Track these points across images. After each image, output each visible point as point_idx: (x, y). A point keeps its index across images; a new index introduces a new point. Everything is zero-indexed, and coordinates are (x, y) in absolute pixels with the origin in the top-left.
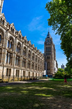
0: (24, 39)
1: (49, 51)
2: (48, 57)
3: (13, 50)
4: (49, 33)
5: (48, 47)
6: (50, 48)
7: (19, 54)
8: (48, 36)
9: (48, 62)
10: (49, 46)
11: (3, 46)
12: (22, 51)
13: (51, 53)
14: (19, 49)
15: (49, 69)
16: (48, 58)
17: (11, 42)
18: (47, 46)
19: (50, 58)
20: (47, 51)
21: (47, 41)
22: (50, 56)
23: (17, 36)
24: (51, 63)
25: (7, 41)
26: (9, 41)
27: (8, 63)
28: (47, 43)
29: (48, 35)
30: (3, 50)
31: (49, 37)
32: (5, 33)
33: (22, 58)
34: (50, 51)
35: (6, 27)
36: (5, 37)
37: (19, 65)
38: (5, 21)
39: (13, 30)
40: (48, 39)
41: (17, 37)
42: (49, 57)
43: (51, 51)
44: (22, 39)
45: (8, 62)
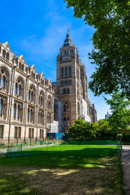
0: (40, 78)
1: (68, 75)
2: (64, 90)
3: (23, 99)
4: (67, 36)
5: (66, 68)
6: (70, 69)
7: (32, 103)
8: (66, 43)
9: (66, 102)
10: (68, 64)
11: (8, 93)
12: (37, 97)
13: (72, 79)
14: (32, 94)
15: (68, 119)
16: (66, 91)
17: (20, 85)
18: (64, 65)
19: (71, 91)
20: (62, 76)
21: (63, 54)
22: (70, 87)
23: (28, 74)
24: (72, 104)
25: (14, 84)
26: (17, 84)
27: (16, 119)
28: (64, 59)
29: (67, 40)
30: (9, 98)
31: (68, 45)
32: (11, 73)
33: (37, 110)
34: (70, 76)
35: (12, 63)
36: (10, 79)
37: (33, 120)
38: (10, 54)
39: (22, 67)
40: (66, 48)
41: (29, 76)
42: (68, 90)
43: (73, 75)
44: (37, 78)
45: (17, 116)
